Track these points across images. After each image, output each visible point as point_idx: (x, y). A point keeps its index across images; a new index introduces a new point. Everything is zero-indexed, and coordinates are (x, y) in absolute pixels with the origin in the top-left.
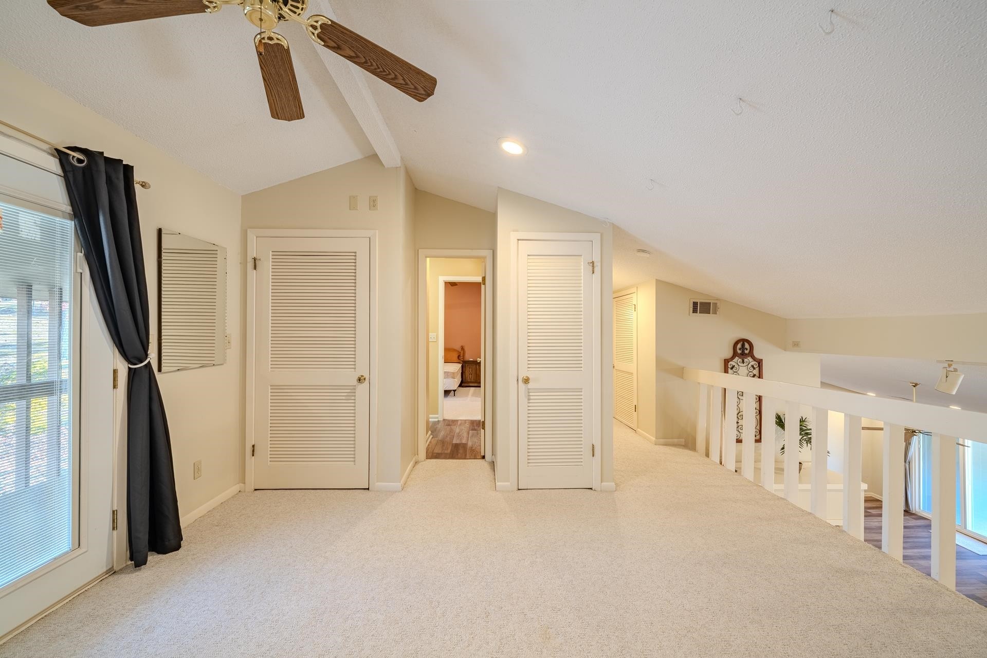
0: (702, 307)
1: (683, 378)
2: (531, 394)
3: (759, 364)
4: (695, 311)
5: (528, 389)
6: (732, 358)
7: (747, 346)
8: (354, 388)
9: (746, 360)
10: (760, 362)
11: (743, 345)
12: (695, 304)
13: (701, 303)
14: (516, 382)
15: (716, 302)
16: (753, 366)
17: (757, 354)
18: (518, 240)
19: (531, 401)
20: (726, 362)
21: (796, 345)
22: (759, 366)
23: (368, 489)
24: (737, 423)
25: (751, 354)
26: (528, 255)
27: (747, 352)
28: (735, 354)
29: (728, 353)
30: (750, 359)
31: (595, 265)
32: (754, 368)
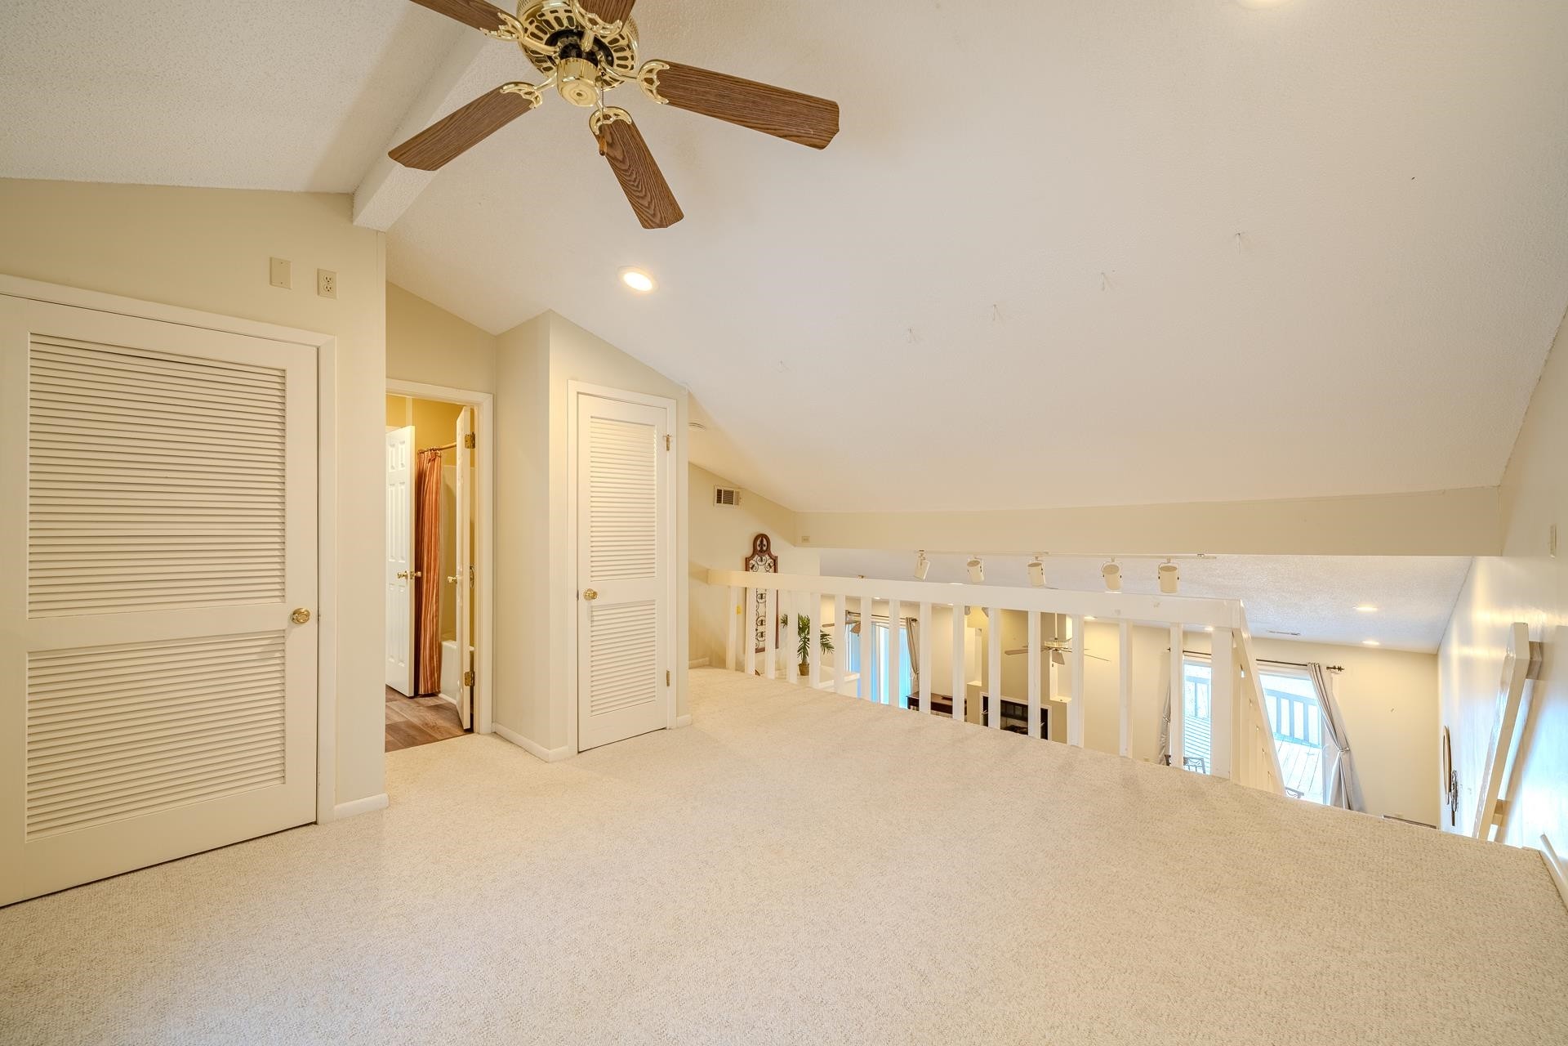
0: (725, 497)
1: (707, 582)
2: (594, 613)
3: (775, 561)
4: (719, 501)
5: (592, 607)
6: (753, 556)
7: (765, 542)
8: (282, 635)
9: (764, 558)
10: (775, 560)
11: (762, 541)
12: (719, 492)
13: (725, 491)
14: (576, 598)
15: (737, 490)
16: (769, 564)
17: (774, 552)
18: (578, 393)
19: (595, 624)
20: (747, 560)
21: (806, 539)
22: (774, 565)
23: (315, 823)
24: (757, 630)
25: (768, 551)
26: (592, 417)
27: (765, 548)
28: (755, 552)
29: (748, 551)
30: (767, 556)
31: (670, 439)
32: (771, 567)
